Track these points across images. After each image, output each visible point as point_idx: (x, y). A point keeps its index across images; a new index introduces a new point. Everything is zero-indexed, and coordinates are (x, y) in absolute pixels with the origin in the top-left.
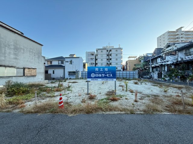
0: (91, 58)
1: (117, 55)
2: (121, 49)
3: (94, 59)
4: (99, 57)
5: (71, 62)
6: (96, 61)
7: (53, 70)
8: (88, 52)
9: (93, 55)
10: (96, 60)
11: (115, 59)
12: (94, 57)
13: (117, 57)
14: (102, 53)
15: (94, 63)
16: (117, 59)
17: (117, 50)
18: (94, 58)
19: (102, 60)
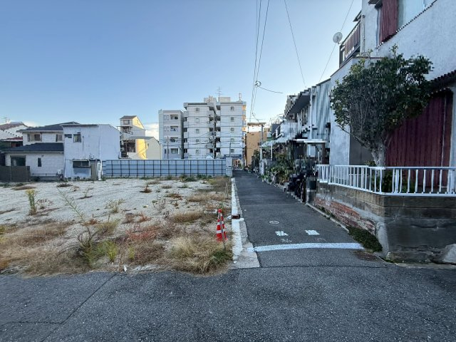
0: (171, 127)
1: (232, 119)
2: (242, 104)
3: (179, 129)
4: (190, 123)
5: (78, 138)
6: (185, 133)
7: (40, 157)
8: (165, 112)
9: (176, 118)
10: (184, 130)
11: (228, 130)
12: (178, 123)
13: (232, 124)
14: (197, 114)
15: (180, 137)
16: (232, 130)
17: (232, 106)
18: (179, 125)
19: (197, 130)
